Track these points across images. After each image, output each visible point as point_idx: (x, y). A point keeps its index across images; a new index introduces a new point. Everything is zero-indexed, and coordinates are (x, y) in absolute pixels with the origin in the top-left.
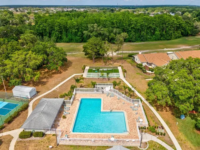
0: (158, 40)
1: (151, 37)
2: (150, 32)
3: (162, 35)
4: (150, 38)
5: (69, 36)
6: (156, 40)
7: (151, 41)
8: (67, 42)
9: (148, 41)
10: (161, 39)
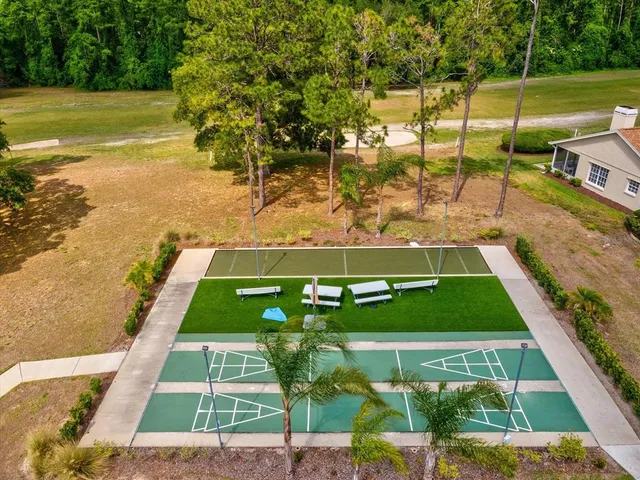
0: (599, 65)
1: (564, 53)
2: (556, 28)
3: (616, 43)
4: (560, 60)
5: (156, 55)
6: (585, 67)
7: (562, 71)
8: (145, 88)
9: (549, 71)
10: (614, 59)
